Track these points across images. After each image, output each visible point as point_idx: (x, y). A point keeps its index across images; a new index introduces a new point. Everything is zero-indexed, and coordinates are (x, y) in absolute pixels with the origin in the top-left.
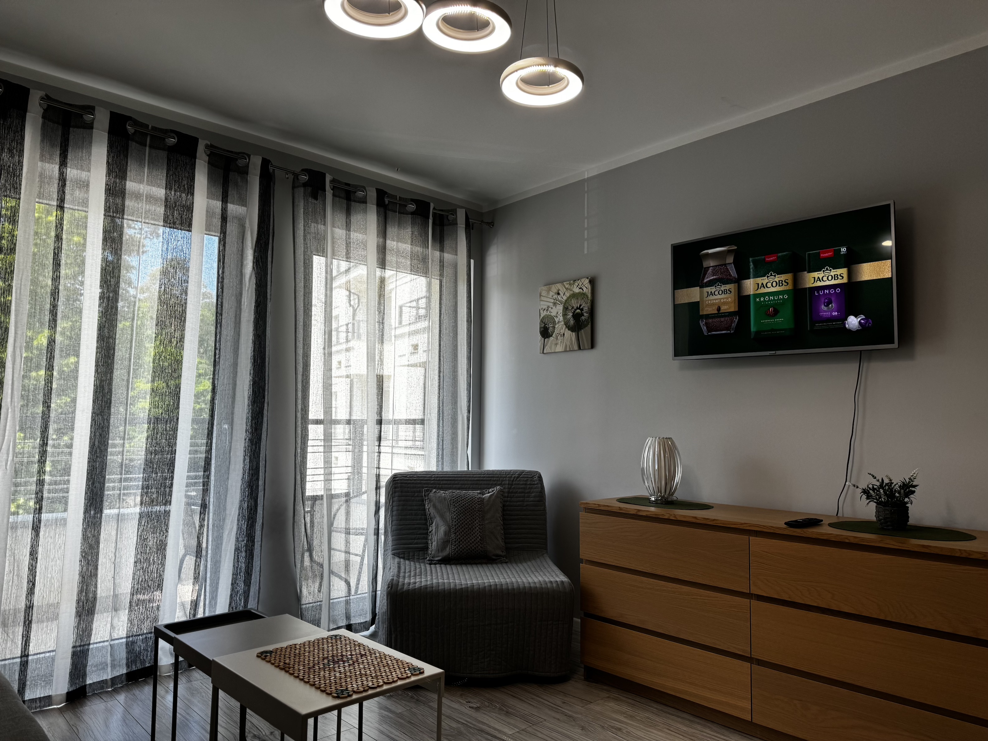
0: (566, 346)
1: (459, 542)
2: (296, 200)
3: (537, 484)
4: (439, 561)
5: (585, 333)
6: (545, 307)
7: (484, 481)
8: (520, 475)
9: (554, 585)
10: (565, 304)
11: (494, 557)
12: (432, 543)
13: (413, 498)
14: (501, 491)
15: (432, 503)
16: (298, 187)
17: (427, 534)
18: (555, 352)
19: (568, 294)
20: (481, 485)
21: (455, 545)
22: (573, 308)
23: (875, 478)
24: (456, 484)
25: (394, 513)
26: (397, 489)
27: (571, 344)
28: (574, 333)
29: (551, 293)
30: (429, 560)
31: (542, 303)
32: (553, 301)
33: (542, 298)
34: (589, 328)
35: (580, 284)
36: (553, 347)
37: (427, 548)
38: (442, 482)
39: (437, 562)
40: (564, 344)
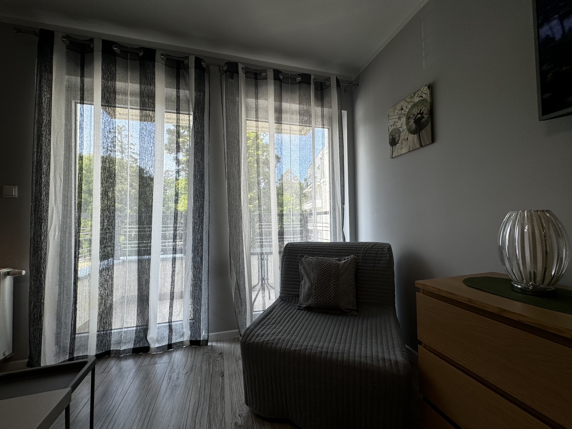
0: (410, 147)
1: (318, 297)
4: (305, 308)
5: (426, 132)
6: (393, 123)
7: (345, 250)
8: (373, 246)
10: (407, 115)
12: (301, 294)
14: (354, 259)
15: (303, 265)
16: (223, 74)
17: (300, 286)
18: (401, 155)
19: (409, 106)
21: (315, 298)
22: (414, 115)
27: (414, 144)
28: (416, 135)
29: (396, 111)
30: (298, 306)
31: (390, 121)
32: (398, 116)
33: (390, 118)
34: (429, 127)
35: (420, 94)
36: (400, 150)
39: (303, 309)
40: (408, 146)
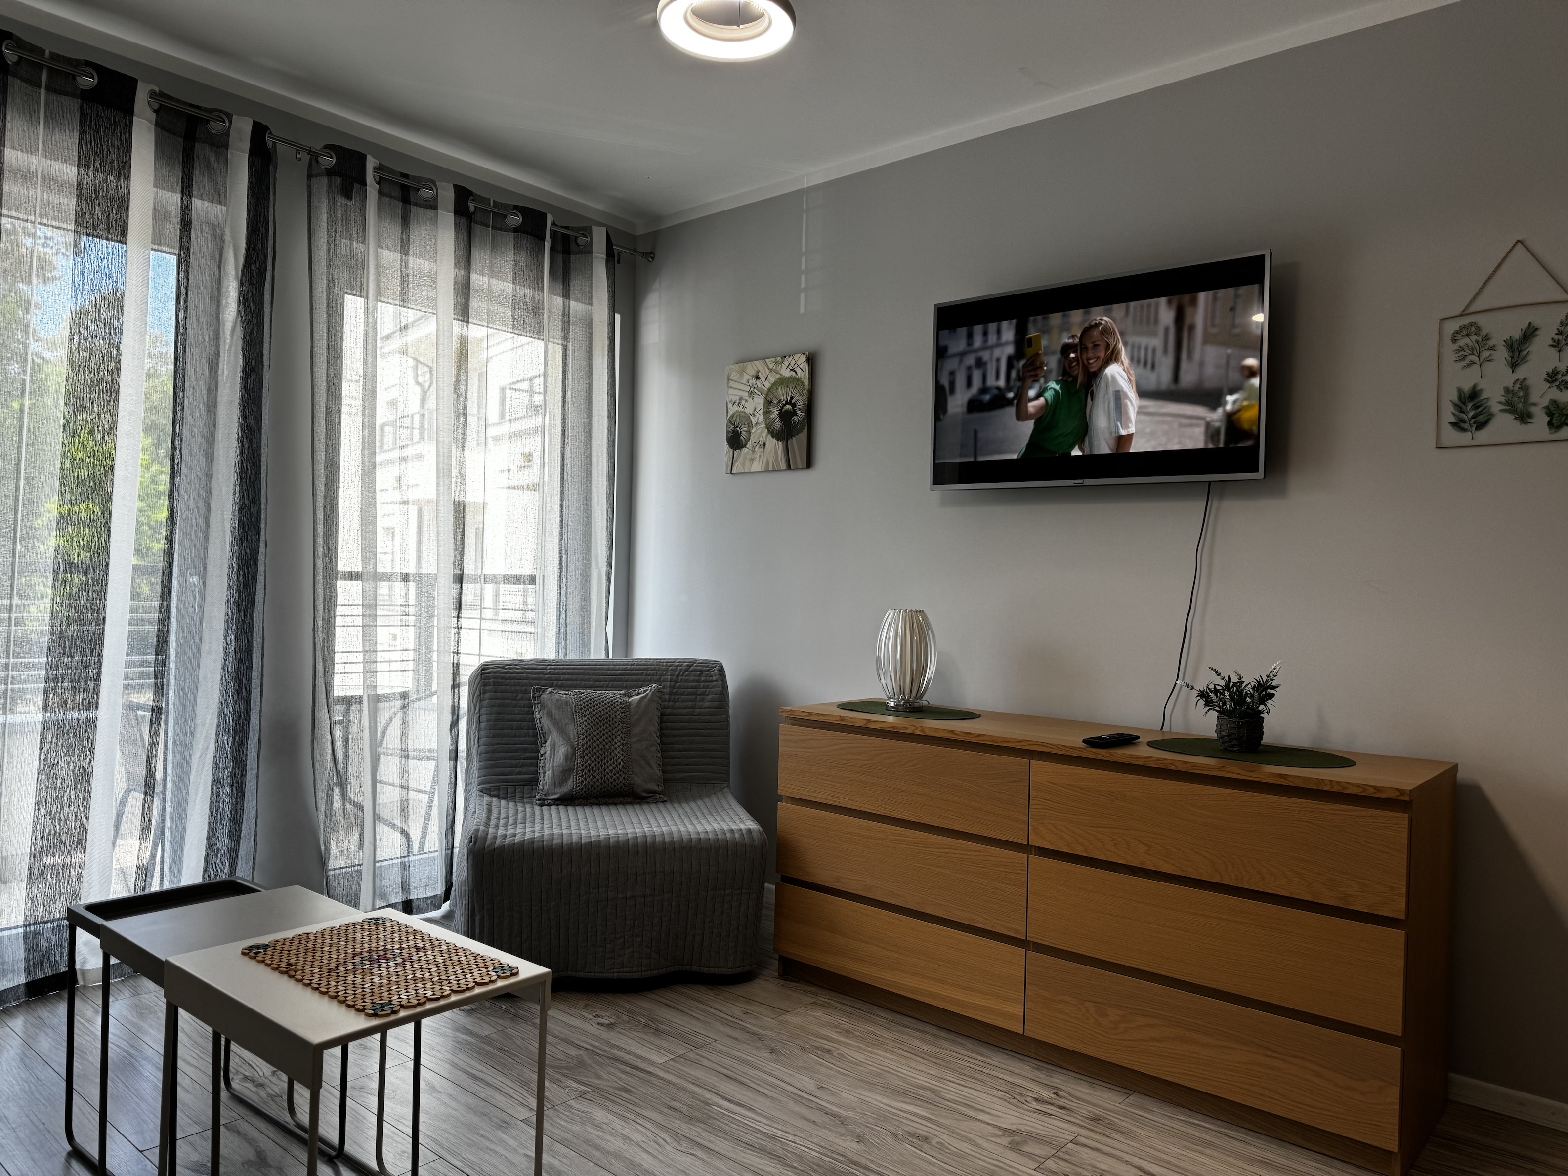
0: (768, 463)
1: (589, 771)
2: (315, 199)
3: (716, 681)
4: (556, 800)
5: (798, 442)
6: (736, 398)
7: (632, 675)
8: (689, 666)
9: (737, 835)
10: (767, 395)
11: (644, 794)
12: (544, 773)
13: (514, 702)
14: (658, 691)
15: (546, 710)
16: (318, 175)
17: (537, 758)
18: (750, 472)
19: (772, 379)
20: (626, 681)
21: (582, 776)
22: (780, 401)
23: (1219, 675)
24: (586, 680)
25: (483, 725)
26: (487, 688)
27: (776, 459)
28: (780, 443)
29: (746, 377)
30: (539, 800)
31: (731, 391)
32: (748, 389)
33: (732, 384)
34: (803, 435)
35: (792, 364)
36: (747, 463)
37: (536, 781)
38: (562, 677)
39: (553, 802)
40: (765, 460)
